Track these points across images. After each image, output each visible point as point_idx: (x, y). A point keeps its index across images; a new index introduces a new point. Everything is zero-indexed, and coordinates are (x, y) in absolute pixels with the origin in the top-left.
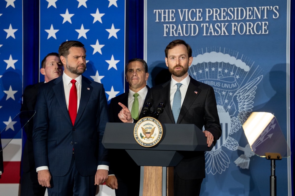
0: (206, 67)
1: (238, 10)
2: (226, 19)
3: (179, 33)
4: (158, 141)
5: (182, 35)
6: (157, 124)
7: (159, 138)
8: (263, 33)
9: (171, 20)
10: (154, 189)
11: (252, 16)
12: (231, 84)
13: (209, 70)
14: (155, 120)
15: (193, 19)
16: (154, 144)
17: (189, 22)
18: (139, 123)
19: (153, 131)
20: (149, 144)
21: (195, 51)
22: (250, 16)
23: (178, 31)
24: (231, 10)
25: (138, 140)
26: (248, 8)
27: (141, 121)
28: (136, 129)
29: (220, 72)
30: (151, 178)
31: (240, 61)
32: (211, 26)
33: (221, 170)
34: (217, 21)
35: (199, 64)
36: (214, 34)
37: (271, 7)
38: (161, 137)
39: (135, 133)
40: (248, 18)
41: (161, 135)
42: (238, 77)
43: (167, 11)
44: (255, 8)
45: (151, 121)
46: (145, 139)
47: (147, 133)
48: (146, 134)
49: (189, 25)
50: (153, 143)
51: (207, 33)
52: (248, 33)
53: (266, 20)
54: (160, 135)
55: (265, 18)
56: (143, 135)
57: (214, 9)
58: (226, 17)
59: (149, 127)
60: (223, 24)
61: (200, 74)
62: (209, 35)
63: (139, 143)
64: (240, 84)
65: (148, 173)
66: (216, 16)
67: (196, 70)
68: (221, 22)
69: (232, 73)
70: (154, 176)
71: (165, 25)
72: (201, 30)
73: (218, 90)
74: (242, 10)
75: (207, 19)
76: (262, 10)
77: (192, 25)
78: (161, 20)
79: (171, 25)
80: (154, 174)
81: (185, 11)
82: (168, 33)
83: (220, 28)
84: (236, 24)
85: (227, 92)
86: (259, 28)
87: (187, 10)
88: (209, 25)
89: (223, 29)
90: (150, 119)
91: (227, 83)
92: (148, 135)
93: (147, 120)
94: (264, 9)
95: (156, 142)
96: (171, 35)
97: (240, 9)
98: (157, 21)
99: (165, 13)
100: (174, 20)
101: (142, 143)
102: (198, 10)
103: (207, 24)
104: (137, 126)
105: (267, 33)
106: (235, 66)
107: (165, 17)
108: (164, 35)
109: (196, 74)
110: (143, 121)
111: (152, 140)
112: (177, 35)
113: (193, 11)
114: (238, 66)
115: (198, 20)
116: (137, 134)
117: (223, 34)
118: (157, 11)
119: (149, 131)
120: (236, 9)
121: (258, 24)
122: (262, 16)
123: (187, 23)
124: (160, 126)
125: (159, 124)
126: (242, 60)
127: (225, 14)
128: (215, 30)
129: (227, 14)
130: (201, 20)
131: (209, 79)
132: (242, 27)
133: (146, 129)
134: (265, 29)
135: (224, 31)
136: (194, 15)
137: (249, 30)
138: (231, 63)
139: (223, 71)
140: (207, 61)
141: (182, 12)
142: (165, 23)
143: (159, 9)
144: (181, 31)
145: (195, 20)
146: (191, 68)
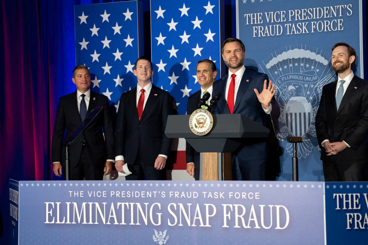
0: (290, 63)
1: (316, 10)
2: (306, 19)
3: (266, 34)
4: (210, 130)
5: (268, 35)
6: (208, 115)
7: (210, 127)
8: (339, 29)
9: (259, 23)
10: (211, 173)
11: (329, 15)
12: (312, 77)
13: (293, 65)
14: (207, 111)
15: (277, 20)
16: (206, 133)
17: (275, 23)
18: (193, 114)
19: (205, 121)
20: (202, 133)
22: (327, 15)
23: (265, 32)
24: (310, 11)
25: (193, 130)
26: (325, 8)
28: (191, 120)
29: (302, 67)
30: (209, 162)
31: (319, 56)
32: (294, 25)
33: (305, 155)
34: (299, 21)
35: (284, 61)
36: (297, 32)
37: (345, 6)
38: (212, 126)
39: (190, 124)
40: (325, 17)
41: (212, 124)
42: (318, 70)
43: (255, 14)
44: (332, 7)
45: (203, 112)
46: (199, 128)
47: (200, 123)
49: (275, 26)
51: (290, 32)
52: (325, 30)
53: (341, 18)
55: (341, 15)
56: (197, 125)
57: (296, 11)
58: (307, 17)
59: (202, 118)
60: (303, 23)
61: (285, 69)
63: (194, 132)
64: (320, 76)
65: (206, 159)
66: (298, 16)
67: (281, 66)
68: (302, 21)
69: (313, 67)
70: (211, 161)
71: (254, 27)
72: (285, 29)
73: (301, 83)
74: (320, 10)
75: (290, 20)
77: (277, 26)
79: (259, 27)
80: (211, 159)
81: (271, 13)
82: (257, 34)
83: (302, 27)
84: (315, 22)
85: (309, 84)
86: (335, 25)
87: (272, 13)
88: (292, 25)
89: (304, 28)
91: (309, 77)
92: (201, 125)
93: (200, 111)
94: (339, 7)
95: (208, 131)
96: (259, 36)
97: (318, 8)
98: (247, 24)
99: (254, 17)
100: (262, 22)
101: (197, 132)
102: (282, 12)
103: (290, 24)
104: (192, 118)
105: (343, 29)
106: (315, 60)
107: (254, 20)
108: (254, 36)
109: (282, 69)
110: (196, 113)
111: (205, 129)
112: (265, 36)
113: (277, 13)
114: (317, 60)
116: (192, 124)
117: (304, 32)
118: (247, 15)
119: (202, 121)
120: (314, 9)
121: (334, 22)
122: (338, 14)
123: (273, 24)
124: (211, 116)
126: (321, 55)
127: (305, 14)
128: (297, 29)
129: (307, 14)
130: (285, 21)
131: (293, 73)
132: (320, 24)
133: (200, 120)
134: (340, 25)
135: (305, 29)
136: (278, 16)
137: (327, 27)
138: (312, 58)
139: (305, 66)
140: (291, 58)
141: (268, 14)
142: (254, 25)
143: (249, 14)
144: (268, 32)
145: (279, 21)
146: (277, 64)
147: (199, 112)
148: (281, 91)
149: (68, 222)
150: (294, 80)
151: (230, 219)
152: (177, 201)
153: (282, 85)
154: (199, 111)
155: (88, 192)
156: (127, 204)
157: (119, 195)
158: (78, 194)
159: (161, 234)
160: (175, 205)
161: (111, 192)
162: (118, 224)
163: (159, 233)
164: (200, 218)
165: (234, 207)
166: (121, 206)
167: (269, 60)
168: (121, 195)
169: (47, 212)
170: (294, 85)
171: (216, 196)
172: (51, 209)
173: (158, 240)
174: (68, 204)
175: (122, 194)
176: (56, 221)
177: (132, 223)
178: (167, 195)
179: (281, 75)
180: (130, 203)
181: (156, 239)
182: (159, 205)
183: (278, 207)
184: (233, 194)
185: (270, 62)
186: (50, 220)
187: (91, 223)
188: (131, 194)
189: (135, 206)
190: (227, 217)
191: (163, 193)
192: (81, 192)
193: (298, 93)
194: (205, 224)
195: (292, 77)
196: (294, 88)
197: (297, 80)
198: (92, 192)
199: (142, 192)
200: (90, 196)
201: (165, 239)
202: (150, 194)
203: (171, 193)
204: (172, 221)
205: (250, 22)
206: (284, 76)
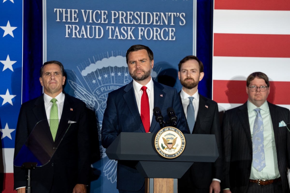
0: (112, 71)
1: (144, 14)
2: (132, 23)
3: (83, 35)
4: (181, 152)
5: (85, 37)
6: (179, 134)
7: (182, 148)
8: (170, 39)
9: (73, 21)
11: (159, 22)
13: (115, 74)
14: (177, 130)
15: (97, 21)
16: (177, 156)
18: (160, 133)
19: (175, 141)
20: (171, 155)
21: (100, 54)
22: (157, 22)
23: (81, 33)
24: (137, 14)
25: (160, 151)
26: (155, 13)
27: (162, 130)
28: (157, 139)
29: (126, 77)
30: (162, 191)
32: (117, 29)
34: (123, 25)
35: (104, 68)
36: (121, 37)
37: (178, 14)
38: (184, 148)
39: (156, 144)
40: (155, 23)
41: (184, 146)
43: (69, 10)
44: (162, 14)
45: (173, 131)
46: (166, 149)
49: (93, 26)
50: (176, 154)
51: (112, 36)
52: (155, 39)
53: (172, 26)
54: (182, 146)
55: (172, 24)
57: (120, 12)
58: (133, 21)
59: (170, 137)
60: (129, 28)
61: (105, 78)
62: (114, 38)
63: (161, 154)
65: (158, 186)
66: (122, 19)
67: (101, 74)
68: (127, 25)
70: (164, 189)
71: (67, 26)
72: (106, 32)
74: (149, 15)
75: (113, 22)
76: (169, 15)
77: (97, 27)
78: (63, 20)
79: (74, 26)
80: (165, 186)
81: (89, 12)
82: (70, 34)
83: (127, 32)
84: (143, 28)
86: (166, 34)
87: (91, 11)
88: (115, 28)
89: (130, 33)
90: (172, 129)
92: (170, 146)
93: (169, 130)
94: (171, 15)
95: (179, 153)
96: (74, 36)
97: (146, 13)
98: (58, 20)
99: (66, 12)
100: (77, 21)
101: (164, 154)
102: (103, 12)
103: (113, 27)
104: (158, 137)
105: (174, 39)
107: (66, 17)
108: (66, 36)
109: (101, 78)
110: (164, 131)
111: (174, 151)
112: (80, 37)
113: (97, 12)
115: (103, 22)
116: (158, 145)
117: (129, 38)
118: (58, 10)
120: (142, 13)
121: (165, 30)
122: (169, 22)
124: (182, 136)
125: (181, 134)
127: (131, 18)
128: (121, 33)
129: (134, 18)
130: (107, 22)
131: (115, 84)
132: (149, 32)
133: (168, 139)
134: (172, 35)
135: (130, 35)
136: (98, 16)
137: (156, 35)
140: (113, 66)
141: (85, 12)
142: (67, 23)
143: (60, 8)
144: (85, 33)
145: (99, 22)
146: (96, 72)
147: (167, 131)
148: (100, 103)
153: (101, 97)
154: (167, 129)
167: (86, 67)
179: (101, 85)
185: (87, 68)
195: (114, 88)
205: (61, 18)
206: (103, 87)
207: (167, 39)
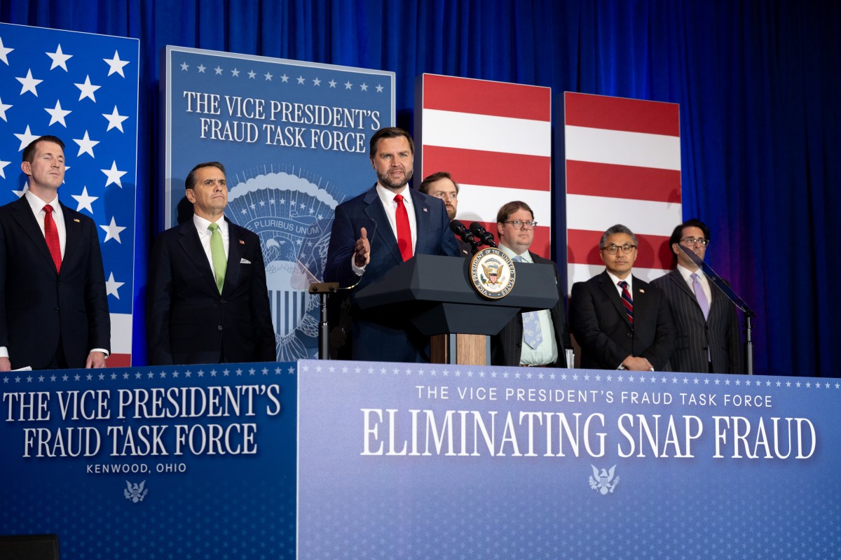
0: (271, 197)
2: (302, 122)
3: (227, 136)
4: (509, 290)
5: (231, 139)
6: (506, 260)
8: (358, 151)
9: (212, 112)
11: (342, 122)
12: (309, 228)
13: (276, 202)
14: (502, 253)
15: (249, 114)
17: (243, 118)
18: (478, 257)
19: (500, 271)
22: (338, 122)
23: (225, 133)
24: (309, 108)
25: (479, 286)
26: (335, 109)
27: (481, 253)
28: (474, 267)
29: (293, 207)
31: (323, 191)
32: (279, 129)
34: (288, 123)
35: (259, 191)
36: (284, 143)
37: (369, 112)
38: (513, 283)
39: (474, 274)
40: (335, 125)
41: (514, 279)
42: (320, 217)
43: (206, 95)
44: (346, 110)
45: (497, 255)
46: (489, 284)
48: (491, 277)
49: (243, 123)
50: (502, 292)
51: (272, 141)
52: (335, 149)
53: (361, 131)
54: (511, 280)
55: (361, 127)
56: (485, 278)
57: (284, 104)
58: (303, 118)
59: (493, 265)
60: (297, 129)
61: (261, 207)
62: (275, 144)
63: (481, 291)
64: (323, 228)
65: (463, 347)
66: (287, 115)
67: (255, 201)
68: (294, 125)
69: (312, 211)
70: (473, 350)
71: (203, 120)
72: (263, 134)
73: (290, 236)
74: (326, 111)
75: (273, 118)
76: (356, 114)
77: (249, 124)
78: (196, 110)
79: (213, 121)
80: (473, 347)
81: (237, 100)
82: (208, 133)
83: (294, 135)
84: (318, 131)
85: (305, 240)
86: (352, 142)
87: (239, 99)
88: (276, 129)
89: (298, 137)
90: (495, 252)
91: (304, 227)
92: (493, 278)
93: (491, 252)
94: (359, 113)
95: (506, 290)
97: (323, 108)
98: (189, 110)
99: (202, 98)
101: (485, 291)
102: (257, 101)
103: (273, 126)
104: (476, 263)
106: (316, 198)
107: (202, 106)
108: (200, 135)
109: (255, 207)
110: (485, 254)
111: (500, 287)
112: (223, 139)
113: (249, 101)
114: (320, 199)
115: (257, 117)
116: (476, 276)
117: (297, 145)
118: (190, 93)
119: (494, 271)
120: (317, 107)
121: (350, 136)
122: (357, 123)
123: (240, 120)
124: (511, 264)
125: (509, 261)
126: (327, 190)
127: (300, 113)
128: (285, 137)
129: (304, 112)
130: (263, 118)
131: (276, 217)
132: (326, 136)
133: (490, 268)
134: (360, 145)
135: (299, 140)
136: (251, 108)
138: (311, 194)
140: (273, 188)
141: (231, 100)
142: (203, 115)
143: (193, 92)
144: (230, 133)
145: (252, 116)
146: (247, 196)
147: (489, 254)
149: (415, 453)
150: (277, 229)
151: (725, 443)
152: (635, 409)
154: (489, 251)
155: (459, 389)
156: (539, 414)
157: (523, 396)
158: (435, 392)
159: (604, 473)
160: (631, 417)
161: (507, 390)
162: (521, 455)
163: (602, 472)
164: (676, 441)
165: (732, 422)
166: (526, 418)
167: (231, 187)
168: (526, 396)
169: (367, 431)
170: (278, 239)
171: (703, 402)
172: (376, 425)
173: (599, 486)
174: (415, 413)
175: (530, 395)
176: (386, 449)
177: (549, 454)
178: (617, 397)
179: (254, 217)
180: (545, 413)
181: (596, 483)
182: (602, 417)
183: (799, 421)
184: (731, 398)
185: (233, 189)
186: (374, 448)
187: (463, 453)
188: (547, 395)
189: (555, 420)
190: (721, 439)
191: (609, 394)
192: (442, 388)
193: (284, 254)
194: (683, 452)
195: (274, 224)
196: (277, 245)
197: (282, 229)
198: (466, 389)
199: (569, 391)
200: (462, 398)
201: (611, 483)
202: (584, 396)
203: (625, 395)
204: (626, 449)
205: (194, 106)
206: (258, 220)
207: (353, 150)
